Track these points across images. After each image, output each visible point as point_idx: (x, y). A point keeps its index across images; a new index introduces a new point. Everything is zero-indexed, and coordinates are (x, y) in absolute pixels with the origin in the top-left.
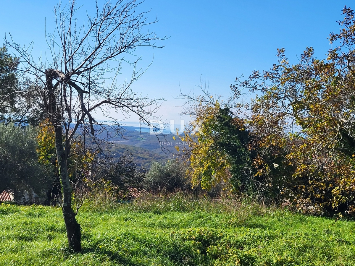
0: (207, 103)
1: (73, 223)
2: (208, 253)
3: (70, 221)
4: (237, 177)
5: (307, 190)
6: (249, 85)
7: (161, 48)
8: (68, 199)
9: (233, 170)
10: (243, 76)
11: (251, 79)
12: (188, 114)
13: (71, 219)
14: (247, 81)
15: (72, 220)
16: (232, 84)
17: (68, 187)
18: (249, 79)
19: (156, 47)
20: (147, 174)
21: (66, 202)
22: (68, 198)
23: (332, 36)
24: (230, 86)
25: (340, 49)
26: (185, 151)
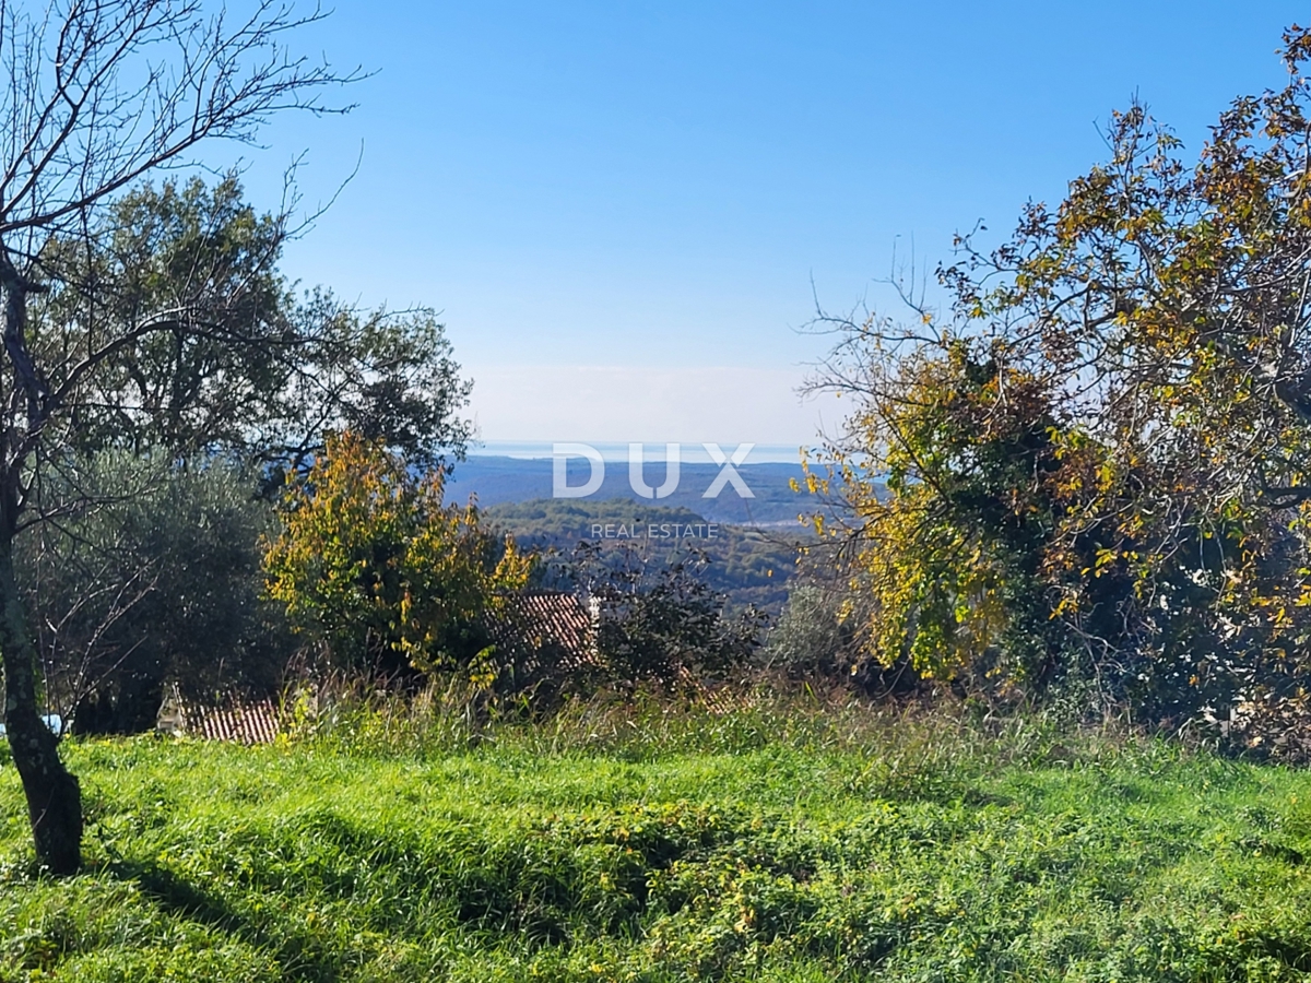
0: (922, 342)
1: (45, 771)
2: (651, 891)
3: (33, 763)
4: (1029, 625)
5: (1291, 667)
6: (1017, 259)
7: (342, 112)
8: (19, 684)
9: (1014, 600)
10: (983, 228)
11: (1024, 236)
12: (831, 388)
13: (38, 759)
14: (1010, 246)
15: (41, 761)
16: (940, 263)
17: (16, 640)
18: (1017, 240)
19: (321, 110)
20: (769, 633)
21: (13, 696)
22: (18, 681)
23: (1292, 41)
24: (937, 271)
25: (1308, 89)
26: (838, 531)
